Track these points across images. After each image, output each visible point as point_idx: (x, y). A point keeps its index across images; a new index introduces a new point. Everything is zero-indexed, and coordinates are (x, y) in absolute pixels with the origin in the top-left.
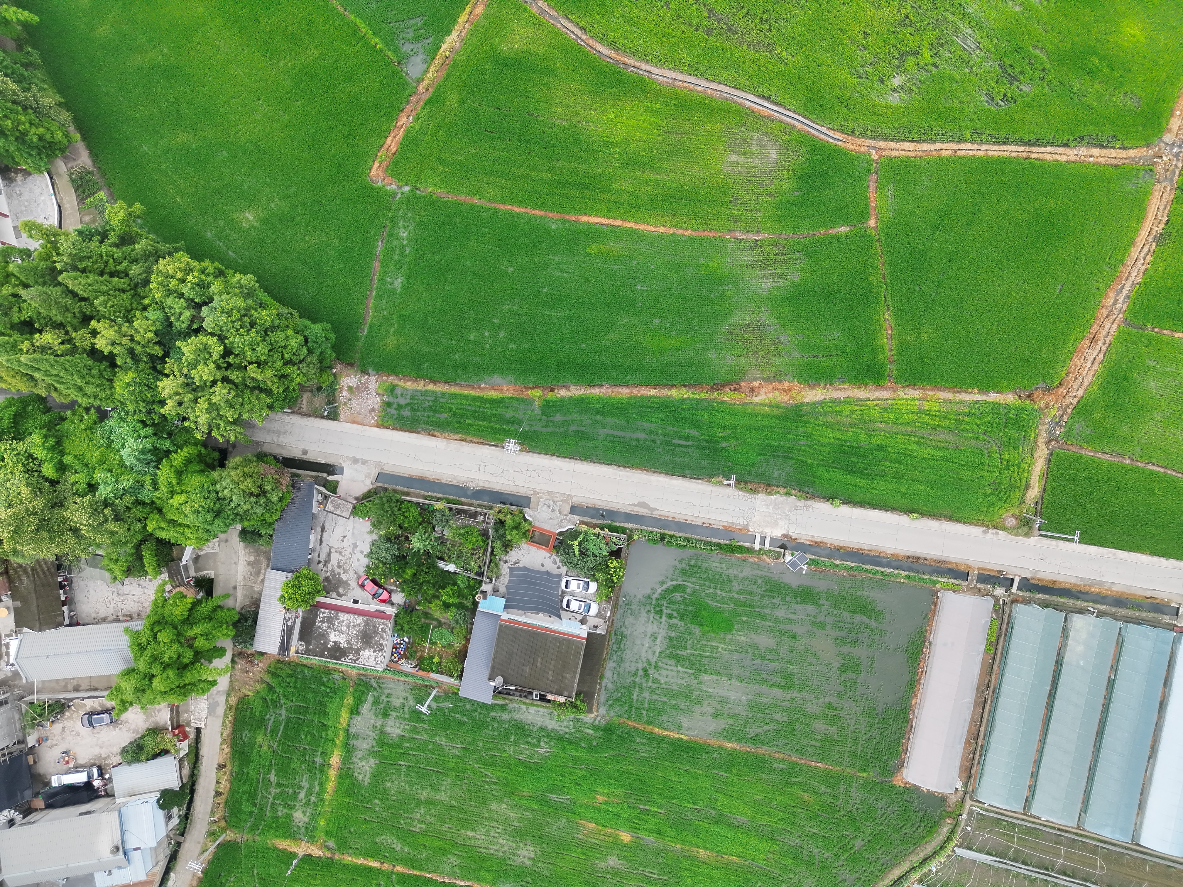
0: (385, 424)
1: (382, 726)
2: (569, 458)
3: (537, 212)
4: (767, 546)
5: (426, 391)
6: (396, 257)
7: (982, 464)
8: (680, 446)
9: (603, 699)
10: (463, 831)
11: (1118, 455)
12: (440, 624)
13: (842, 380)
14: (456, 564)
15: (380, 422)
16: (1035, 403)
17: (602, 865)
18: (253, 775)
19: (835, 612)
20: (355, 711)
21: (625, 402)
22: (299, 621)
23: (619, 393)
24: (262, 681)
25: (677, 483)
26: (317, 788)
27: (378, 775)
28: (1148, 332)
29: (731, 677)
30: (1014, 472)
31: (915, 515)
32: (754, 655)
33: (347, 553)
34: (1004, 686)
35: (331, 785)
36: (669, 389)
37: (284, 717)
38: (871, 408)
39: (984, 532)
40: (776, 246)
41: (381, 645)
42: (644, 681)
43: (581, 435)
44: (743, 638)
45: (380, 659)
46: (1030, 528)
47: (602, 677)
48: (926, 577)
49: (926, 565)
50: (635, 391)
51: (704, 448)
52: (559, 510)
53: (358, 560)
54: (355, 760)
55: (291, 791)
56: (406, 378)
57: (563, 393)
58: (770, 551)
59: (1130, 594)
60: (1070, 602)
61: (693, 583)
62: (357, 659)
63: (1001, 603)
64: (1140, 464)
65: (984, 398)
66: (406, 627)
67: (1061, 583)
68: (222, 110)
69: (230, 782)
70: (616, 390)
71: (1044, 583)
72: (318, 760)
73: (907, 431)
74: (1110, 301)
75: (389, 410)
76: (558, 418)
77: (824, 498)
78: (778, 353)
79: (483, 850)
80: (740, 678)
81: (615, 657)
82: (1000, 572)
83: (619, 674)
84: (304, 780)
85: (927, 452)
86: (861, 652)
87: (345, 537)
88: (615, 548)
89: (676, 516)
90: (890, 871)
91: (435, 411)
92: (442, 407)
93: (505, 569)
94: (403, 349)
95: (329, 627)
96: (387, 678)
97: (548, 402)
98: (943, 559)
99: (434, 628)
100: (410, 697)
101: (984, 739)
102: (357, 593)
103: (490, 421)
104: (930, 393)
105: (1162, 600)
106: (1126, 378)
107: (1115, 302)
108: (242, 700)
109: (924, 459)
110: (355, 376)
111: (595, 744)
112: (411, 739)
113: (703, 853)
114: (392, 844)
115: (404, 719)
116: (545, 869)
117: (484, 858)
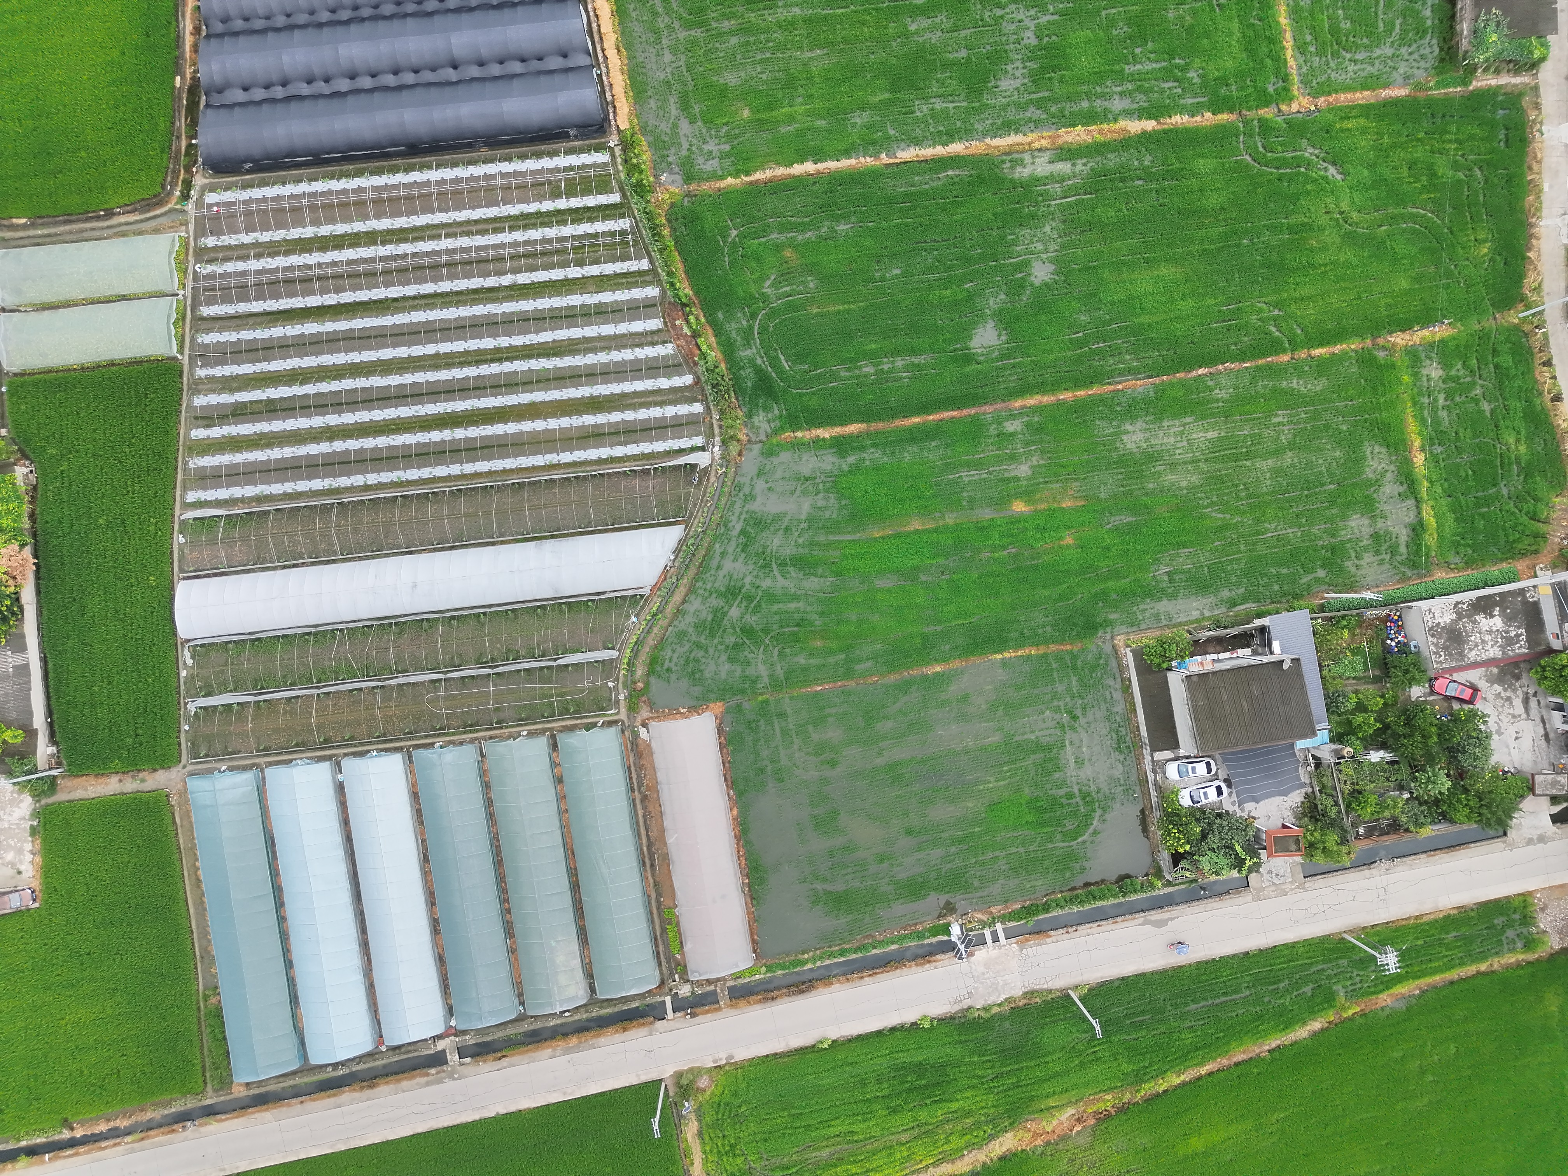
0: (1521, 898)
1: (1374, 523)
2: (1276, 948)
4: (987, 933)
5: (1486, 959)
7: (765, 1140)
8: (1142, 1013)
10: (1223, 434)
14: (1372, 763)
15: (1529, 899)
17: (1034, 461)
18: (1513, 403)
19: (869, 881)
20: (1417, 529)
23: (1244, 1052)
24: (1547, 521)
25: (1129, 968)
26: (1426, 415)
27: (1356, 461)
30: (723, 1146)
31: (825, 1045)
32: (947, 788)
33: (1505, 720)
35: (1412, 426)
36: (1183, 1081)
37: (1502, 485)
39: (732, 1057)
42: (1071, 704)
44: (970, 805)
46: (679, 1085)
48: (780, 972)
50: (1225, 1062)
52: (1262, 875)
54: (1392, 467)
55: (1458, 399)
56: (1518, 965)
57: (1316, 1025)
58: (982, 927)
59: (527, 1052)
60: (596, 1012)
62: (1453, 605)
63: (677, 977)
67: (617, 1032)
69: (1538, 383)
70: (1250, 1055)
71: (635, 1023)
72: (1439, 451)
73: (872, 1144)
75: (1523, 916)
76: (1308, 989)
77: (942, 1020)
79: (1188, 420)
82: (693, 1015)
83: (1105, 700)
84: (1447, 419)
85: (839, 1127)
87: (1517, 738)
88: (1182, 864)
89: (1114, 926)
94: (1533, 999)
95: (1507, 632)
97: (1331, 1006)
98: (768, 1004)
100: (1353, 570)
101: (634, 800)
102: (1474, 676)
105: (485, 1061)
109: (837, 1118)
111: (1101, 604)
112: (1331, 520)
113: (917, 525)
114: (1306, 383)
115: (1349, 541)
116: (1104, 428)
117: (1184, 412)
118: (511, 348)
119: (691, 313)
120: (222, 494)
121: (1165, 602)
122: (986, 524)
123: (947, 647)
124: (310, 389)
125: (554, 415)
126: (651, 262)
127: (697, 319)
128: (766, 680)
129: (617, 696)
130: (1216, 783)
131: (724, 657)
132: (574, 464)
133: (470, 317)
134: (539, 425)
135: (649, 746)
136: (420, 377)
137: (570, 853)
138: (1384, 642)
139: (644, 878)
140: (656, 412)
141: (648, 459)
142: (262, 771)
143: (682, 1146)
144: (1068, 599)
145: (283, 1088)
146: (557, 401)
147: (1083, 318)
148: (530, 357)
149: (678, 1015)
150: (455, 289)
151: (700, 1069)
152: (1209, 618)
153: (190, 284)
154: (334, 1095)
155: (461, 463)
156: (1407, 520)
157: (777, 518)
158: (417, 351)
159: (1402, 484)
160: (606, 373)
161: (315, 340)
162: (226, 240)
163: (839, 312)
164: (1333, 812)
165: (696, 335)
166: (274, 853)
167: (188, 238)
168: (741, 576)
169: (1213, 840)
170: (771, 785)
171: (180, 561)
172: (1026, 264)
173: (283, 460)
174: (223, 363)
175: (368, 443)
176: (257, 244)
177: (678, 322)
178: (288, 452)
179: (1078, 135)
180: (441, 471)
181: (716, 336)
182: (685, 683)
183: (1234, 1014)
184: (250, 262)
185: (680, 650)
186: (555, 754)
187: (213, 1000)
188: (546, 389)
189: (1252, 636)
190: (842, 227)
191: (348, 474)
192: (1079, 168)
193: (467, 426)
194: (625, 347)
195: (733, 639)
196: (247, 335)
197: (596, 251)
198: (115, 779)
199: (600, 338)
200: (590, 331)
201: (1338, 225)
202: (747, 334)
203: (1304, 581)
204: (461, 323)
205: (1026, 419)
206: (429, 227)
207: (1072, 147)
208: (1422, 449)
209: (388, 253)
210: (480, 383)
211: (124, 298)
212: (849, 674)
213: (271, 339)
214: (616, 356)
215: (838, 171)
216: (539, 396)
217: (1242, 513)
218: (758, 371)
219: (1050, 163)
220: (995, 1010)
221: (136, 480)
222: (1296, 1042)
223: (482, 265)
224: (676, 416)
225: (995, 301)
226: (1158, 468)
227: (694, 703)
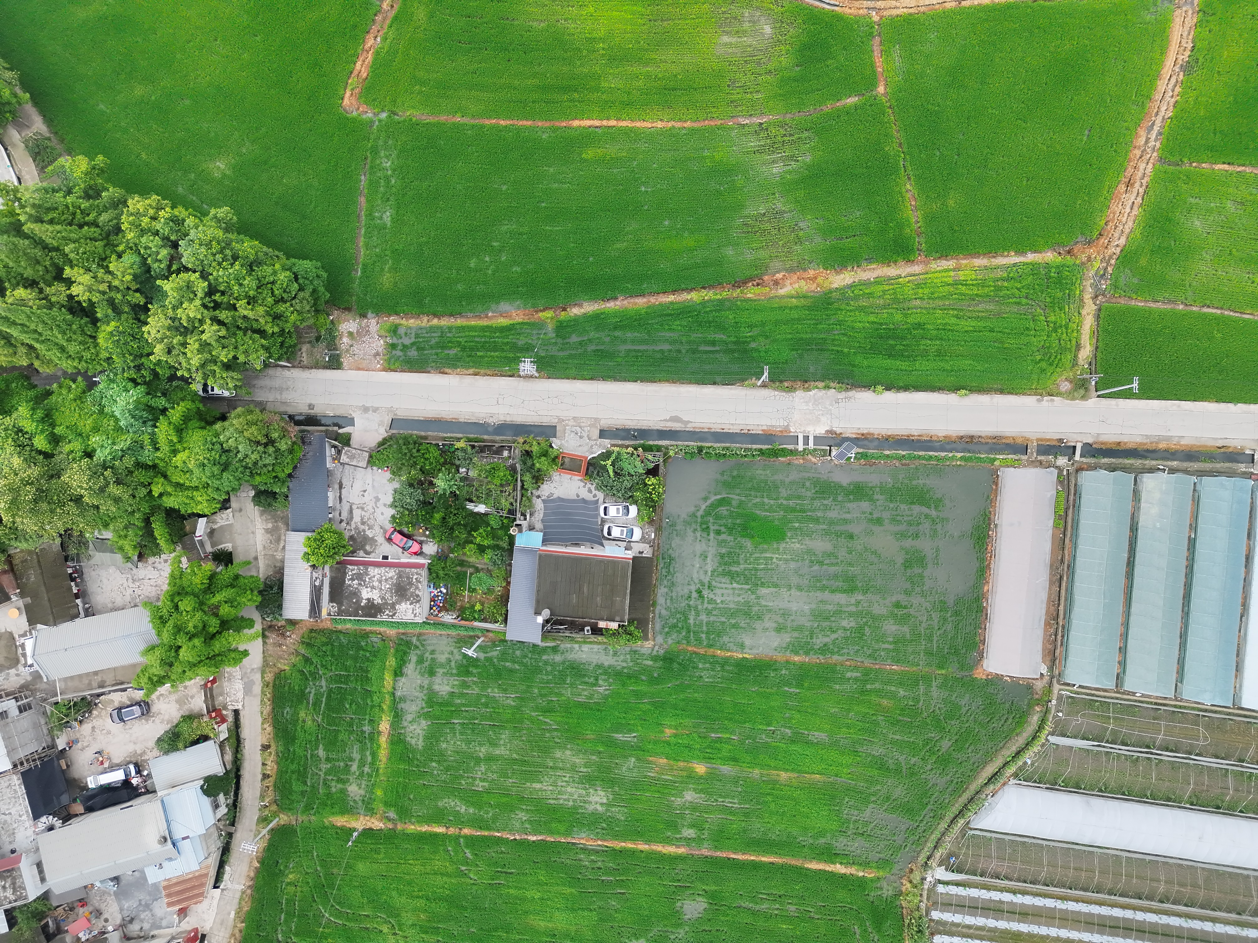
0: (392, 367)
1: (430, 684)
2: (592, 379)
3: (525, 123)
4: (811, 445)
5: (431, 327)
6: (382, 189)
7: (1027, 329)
8: (707, 352)
9: (658, 626)
10: (528, 784)
11: (1170, 301)
12: (477, 570)
13: (869, 260)
14: (486, 504)
15: (386, 365)
16: (1076, 258)
17: (679, 801)
18: (300, 752)
19: (891, 506)
20: (398, 673)
21: (643, 312)
22: (327, 581)
23: (636, 304)
24: (297, 653)
25: (709, 390)
26: (369, 759)
27: (432, 737)
28: (1186, 167)
29: (790, 588)
30: (1062, 333)
31: (963, 392)
32: (812, 562)
33: (370, 508)
34: (1078, 559)
35: (383, 753)
36: (689, 293)
37: (324, 688)
38: (903, 285)
39: (1038, 400)
40: (783, 127)
41: (418, 596)
42: (699, 602)
43: (601, 354)
44: (798, 545)
45: (418, 611)
46: (1087, 389)
47: (654, 605)
48: (983, 456)
49: (982, 443)
50: (652, 300)
51: (733, 351)
52: (588, 436)
53: (382, 514)
54: (405, 724)
55: (342, 764)
56: (408, 316)
57: (575, 311)
58: (815, 450)
59: (1200, 446)
60: (1137, 463)
61: (739, 495)
62: (394, 615)
63: (1065, 473)
64: (1194, 309)
65: (1022, 259)
66: (441, 573)
67: (1125, 443)
68: (178, 56)
69: (278, 763)
70: (632, 301)
71: (1109, 446)
72: (367, 728)
73: (944, 305)
74: (1142, 140)
75: (394, 352)
76: (575, 339)
77: (865, 387)
78: (799, 241)
79: (552, 802)
80: (799, 588)
81: (665, 582)
82: (1061, 440)
83: (671, 599)
84: (354, 751)
85: (967, 325)
86: (925, 545)
87: (365, 491)
88: (651, 466)
89: (712, 426)
90: (983, 768)
91: (443, 348)
92: (449, 342)
93: (539, 505)
94: (401, 286)
95: (360, 584)
96: (429, 633)
97: (561, 322)
98: (999, 434)
99: (471, 574)
100: (455, 652)
101: (1064, 618)
102: (385, 548)
103: (503, 350)
104: (964, 262)
105: (1236, 448)
106: (1169, 220)
107: (1147, 140)
108: (279, 676)
109: (966, 331)
110: (354, 320)
111: (655, 675)
112: (462, 695)
113: (784, 775)
114: (455, 806)
115: (452, 675)
116: (619, 813)
117: (554, 809)
121: (606, 664)
122: (731, 762)
123: (783, 672)
129: (1058, 704)
130: (606, 517)
131: (963, 710)
132: (1045, 896)
134: (1064, 933)
135: (1043, 659)
137: (1128, 593)
138: (449, 592)
139: (1073, 557)
140: (969, 920)
141: (985, 885)
143: (1094, 341)
144: (681, 686)
147: (613, 903)
149: (1073, 444)
151: (1067, 397)
152: (577, 642)
156: (405, 680)
157: (892, 810)
159: (402, 709)
164: (527, 477)
168: (933, 771)
169: (628, 483)
170: (952, 602)
180: (1151, 918)
182: (1000, 698)
185: (997, 725)
186: (1120, 672)
195: (952, 723)
201: (399, 926)
203: (496, 653)
205: (678, 836)
208: (379, 733)
212: (866, 671)
217: (530, 719)
218: (880, 931)
220: (821, 385)
224: (955, 912)
225: (679, 935)
226: (585, 770)
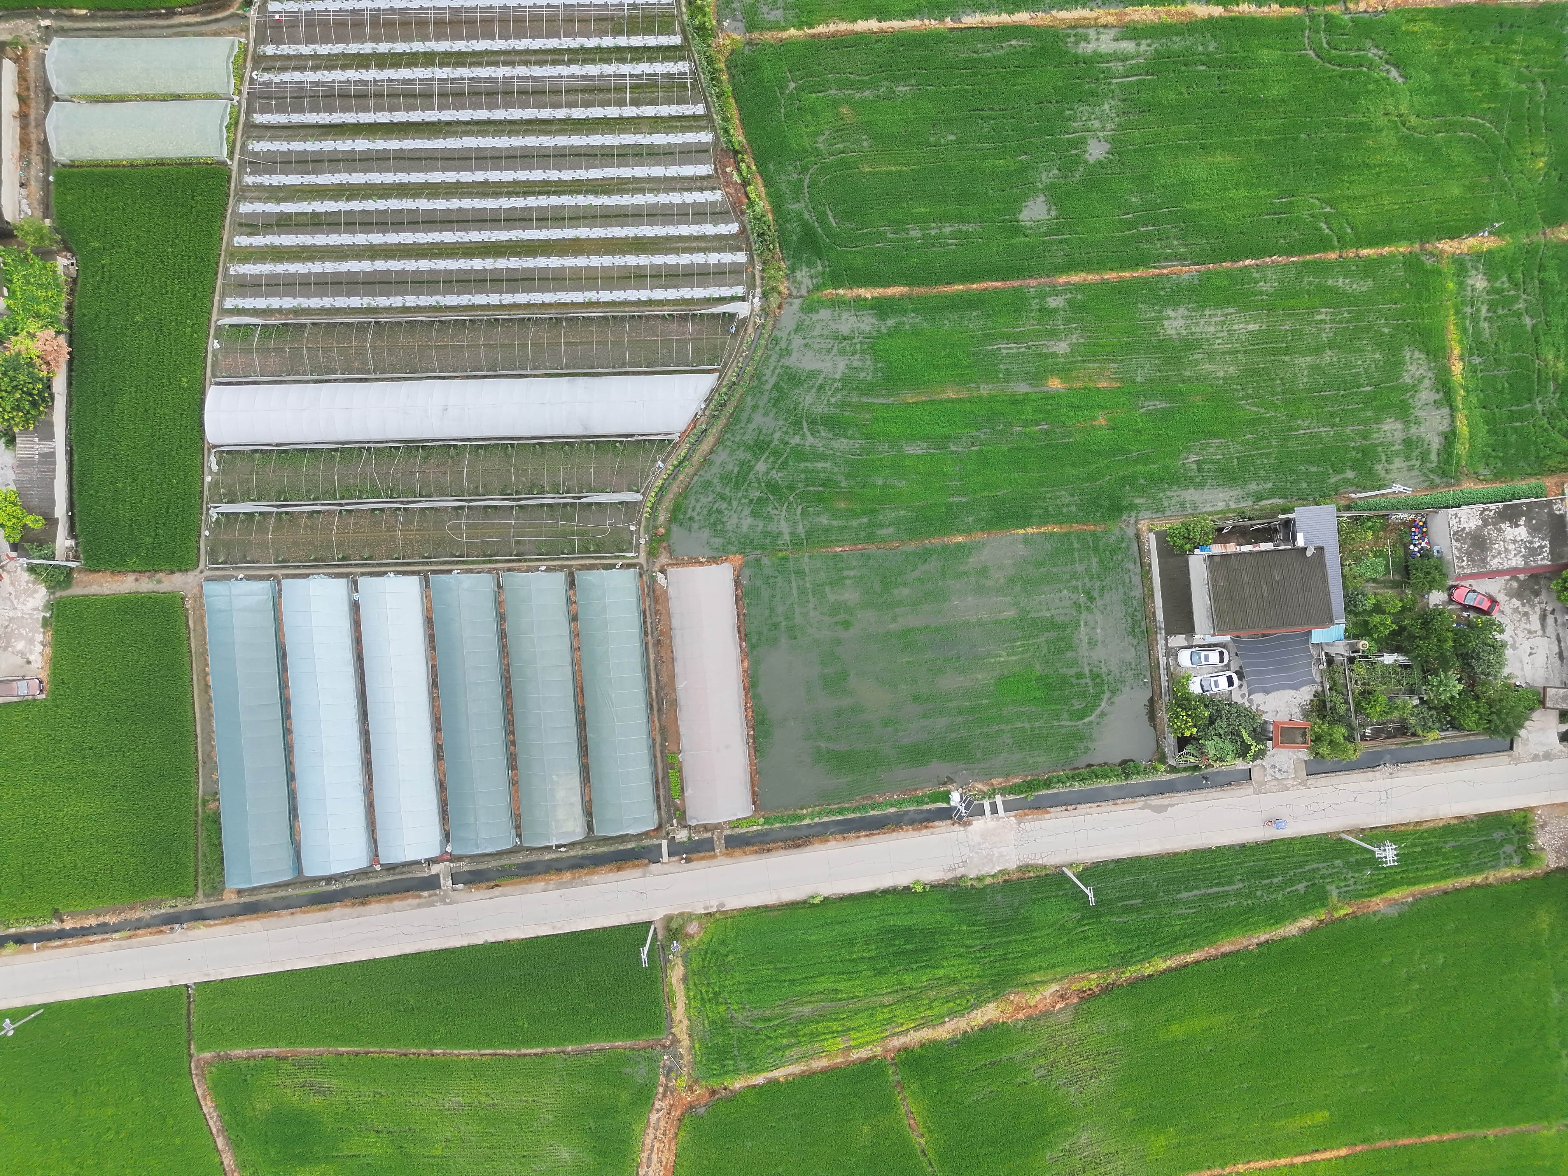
0: (1522, 813)
1: (1407, 428)
2: (1272, 841)
3: (1407, 1142)
4: (987, 804)
5: (1482, 871)
7: (750, 991)
8: (1134, 897)
10: (1264, 327)
11: (584, 1053)
12: (1374, 580)
13: (954, 1042)
14: (1385, 665)
15: (1530, 815)
16: (706, 1087)
17: (1074, 338)
19: (873, 744)
20: (1450, 438)
23: (1233, 943)
25: (1125, 851)
26: (1468, 324)
27: (1394, 365)
29: (980, 624)
30: (707, 992)
31: (817, 901)
32: (959, 659)
33: (1521, 635)
34: (643, 719)
35: (1453, 334)
36: (1168, 967)
37: (1537, 401)
38: (908, 1019)
39: (723, 905)
41: (1457, 540)
42: (1089, 584)
43: (1264, 873)
44: (980, 677)
46: (668, 929)
48: (777, 825)
50: (1213, 951)
52: (1265, 769)
55: (1500, 312)
56: (1513, 880)
57: (1307, 922)
58: (982, 798)
59: (520, 883)
60: (591, 850)
61: (1062, 726)
62: (1480, 513)
63: (675, 821)
64: (554, 1050)
65: (770, 1075)
67: (610, 871)
70: (1238, 947)
71: (630, 863)
72: (1478, 361)
73: (855, 1003)
75: (1522, 832)
76: (1301, 887)
78: (1043, 1052)
79: (1231, 310)
80: (968, 624)
81: (1135, 604)
82: (688, 861)
83: (1124, 583)
84: (1487, 330)
85: (824, 984)
87: (1531, 654)
88: (1188, 748)
89: (1113, 808)
90: (714, 446)
91: (1464, 848)
92: (1456, 857)
94: (1526, 915)
95: (1531, 543)
97: (1323, 905)
98: (763, 856)
100: (1383, 473)
101: (646, 644)
102: (1494, 587)
104: (839, 1060)
105: (477, 889)
106: (603, 1154)
111: (1127, 487)
112: (1366, 422)
113: (950, 394)
114: (1351, 283)
115: (1381, 444)
116: (1146, 312)
117: (1227, 302)
118: (560, 182)
119: (743, 160)
120: (261, 303)
121: (1192, 490)
122: (1020, 398)
123: (971, 519)
124: (356, 206)
125: (597, 253)
126: (708, 108)
127: (748, 167)
128: (787, 537)
129: (637, 540)
130: (1228, 673)
131: (747, 511)
132: (613, 304)
133: (521, 148)
134: (582, 261)
135: (666, 592)
136: (467, 204)
137: (579, 691)
138: (1406, 547)
139: (650, 721)
140: (699, 258)
141: (687, 305)
142: (279, 583)
143: (667, 989)
144: (1096, 480)
145: (275, 899)
146: (601, 239)
147: (1134, 199)
148: (579, 192)
149: (673, 859)
150: (508, 118)
151: (690, 915)
152: (1234, 511)
153: (246, 87)
154: (326, 909)
155: (501, 293)
156: (1440, 428)
157: (812, 375)
158: (466, 177)
159: (1438, 391)
160: (654, 215)
161: (364, 157)
162: (286, 49)
163: (890, 173)
164: (1342, 709)
165: (745, 183)
166: (285, 665)
167: (248, 44)
168: (771, 431)
169: (1221, 725)
170: (783, 640)
171: (213, 366)
172: (1083, 141)
173: (324, 274)
174: (271, 172)
175: (410, 265)
176: (315, 56)
177: (728, 170)
178: (329, 267)
179: (1145, 14)
180: (480, 299)
181: (766, 186)
182: (706, 534)
183: (1226, 905)
184: (306, 73)
185: (704, 500)
186: (572, 592)
187: (212, 806)
188: (591, 227)
189: (1276, 531)
190: (900, 88)
191: (388, 295)
192: (1143, 47)
193: (509, 256)
194: (674, 190)
195: (758, 494)
196: (297, 146)
197: (653, 92)
198: (131, 577)
199: (649, 179)
200: (640, 172)
201: (1396, 127)
202: (797, 188)
203: (1332, 480)
204: (512, 153)
205: (1069, 296)
206: (487, 52)
207: (1139, 26)
208: (1461, 358)
209: (444, 76)
210: (526, 215)
211: (178, 97)
212: (870, 538)
213: (321, 152)
214: (664, 198)
215: (901, 31)
216: (584, 233)
217: (1276, 407)
218: (805, 225)
219: (1114, 40)
220: (989, 881)
221: (176, 281)
222: (1285, 939)
223: (538, 96)
224: (719, 264)
225: (1048, 176)
226: (1196, 357)
227: (714, 554)
